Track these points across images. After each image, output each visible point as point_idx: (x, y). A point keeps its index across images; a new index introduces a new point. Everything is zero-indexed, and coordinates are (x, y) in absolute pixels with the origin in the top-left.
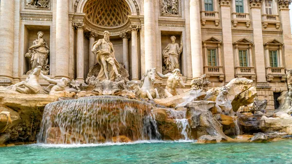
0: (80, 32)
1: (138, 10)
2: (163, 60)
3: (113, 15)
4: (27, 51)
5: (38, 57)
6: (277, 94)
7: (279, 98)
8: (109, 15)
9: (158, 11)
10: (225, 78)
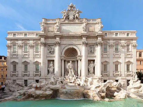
0: (63, 61)
1: (81, 53)
2: (88, 69)
3: (73, 53)
4: (48, 68)
5: (51, 70)
6: (128, 81)
7: (129, 82)
8: (71, 53)
9: (87, 53)
10: (109, 75)
